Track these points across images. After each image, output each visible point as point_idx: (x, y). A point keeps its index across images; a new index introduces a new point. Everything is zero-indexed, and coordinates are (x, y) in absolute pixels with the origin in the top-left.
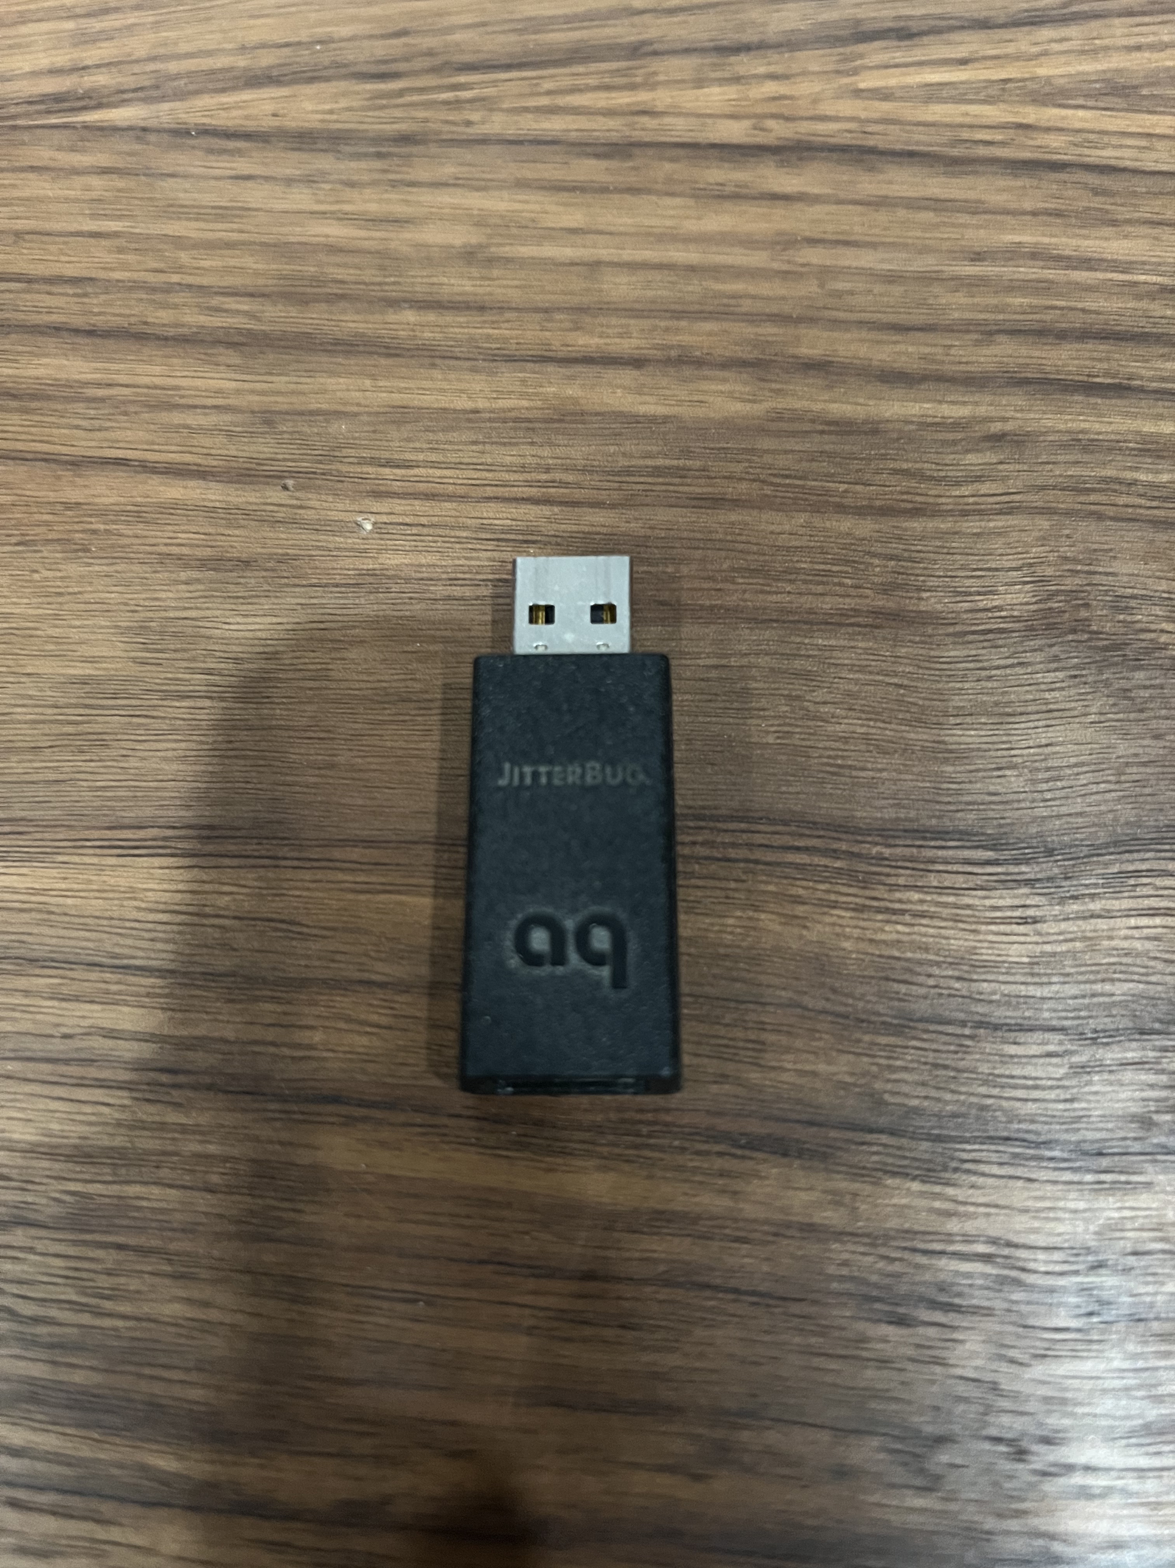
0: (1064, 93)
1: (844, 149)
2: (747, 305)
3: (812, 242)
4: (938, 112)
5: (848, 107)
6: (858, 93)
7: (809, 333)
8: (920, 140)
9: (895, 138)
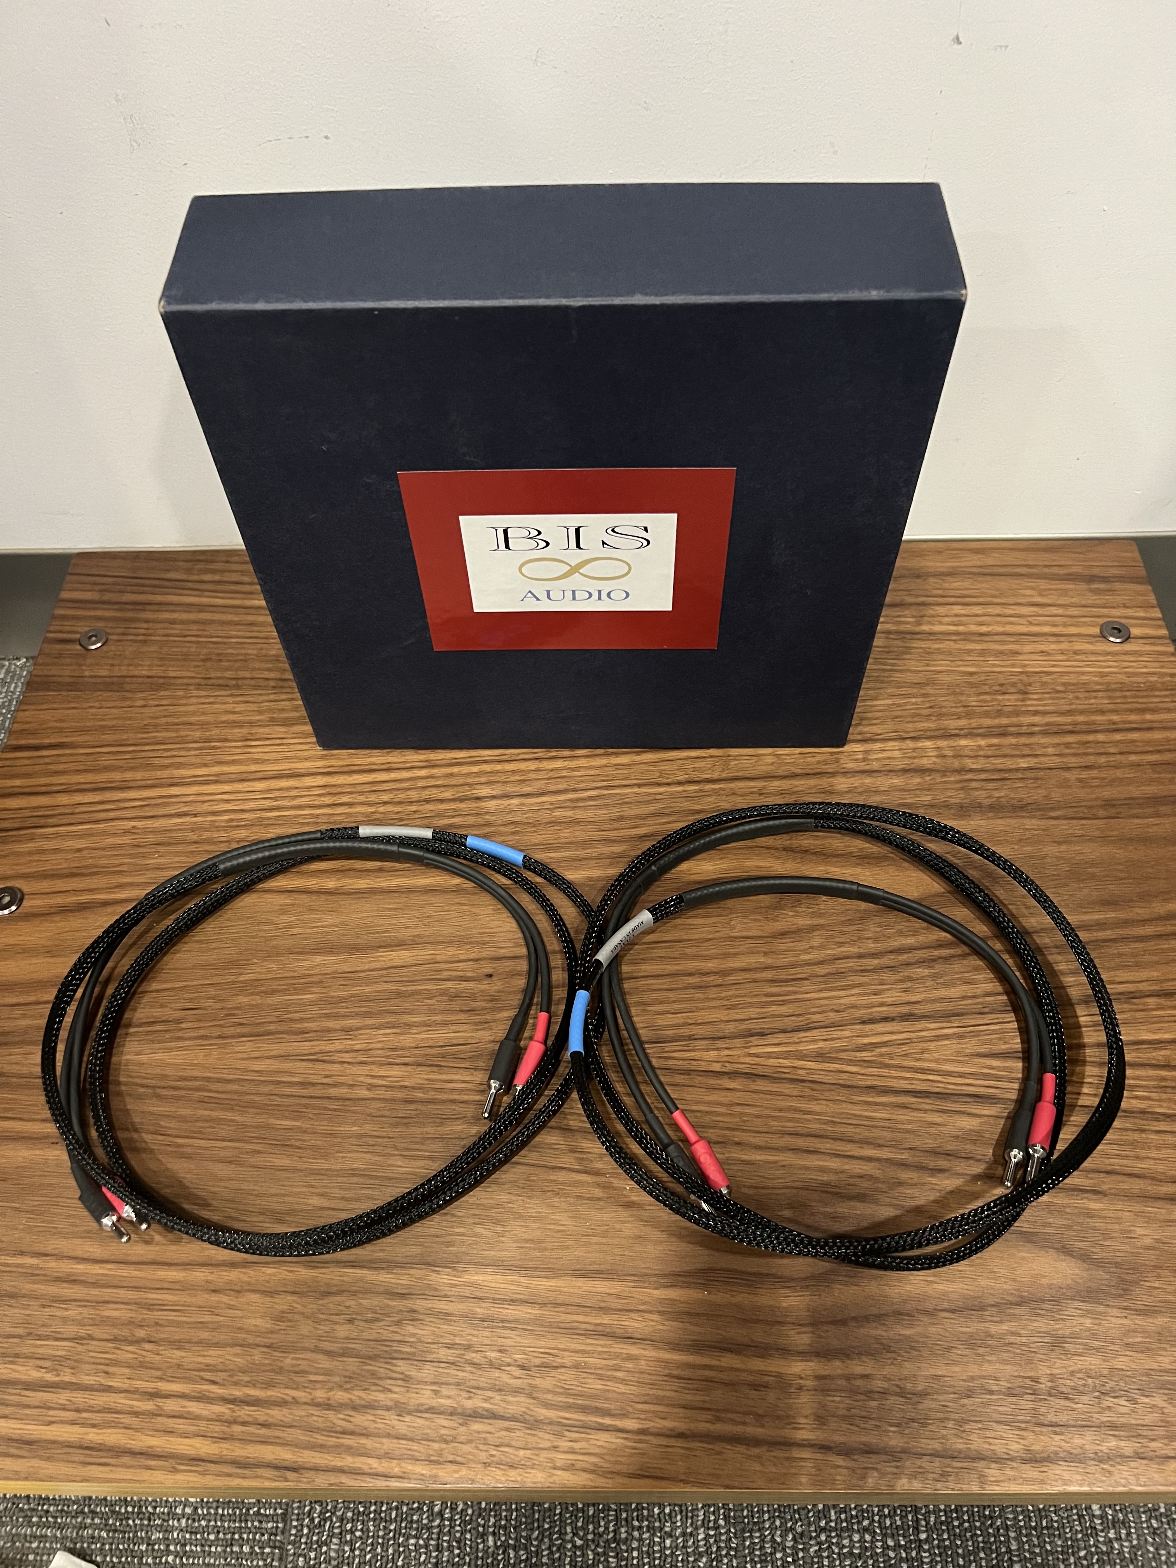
0: (806, 1056)
1: (746, 1074)
2: (721, 1124)
3: (738, 1104)
4: (772, 1062)
5: (748, 1060)
6: (750, 1055)
7: (736, 1133)
8: (767, 1071)
9: (760, 1070)
